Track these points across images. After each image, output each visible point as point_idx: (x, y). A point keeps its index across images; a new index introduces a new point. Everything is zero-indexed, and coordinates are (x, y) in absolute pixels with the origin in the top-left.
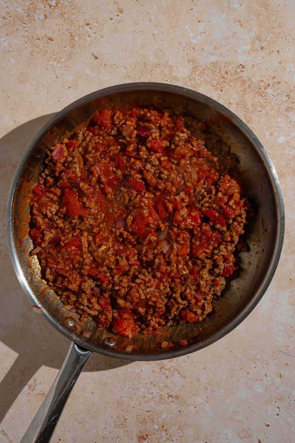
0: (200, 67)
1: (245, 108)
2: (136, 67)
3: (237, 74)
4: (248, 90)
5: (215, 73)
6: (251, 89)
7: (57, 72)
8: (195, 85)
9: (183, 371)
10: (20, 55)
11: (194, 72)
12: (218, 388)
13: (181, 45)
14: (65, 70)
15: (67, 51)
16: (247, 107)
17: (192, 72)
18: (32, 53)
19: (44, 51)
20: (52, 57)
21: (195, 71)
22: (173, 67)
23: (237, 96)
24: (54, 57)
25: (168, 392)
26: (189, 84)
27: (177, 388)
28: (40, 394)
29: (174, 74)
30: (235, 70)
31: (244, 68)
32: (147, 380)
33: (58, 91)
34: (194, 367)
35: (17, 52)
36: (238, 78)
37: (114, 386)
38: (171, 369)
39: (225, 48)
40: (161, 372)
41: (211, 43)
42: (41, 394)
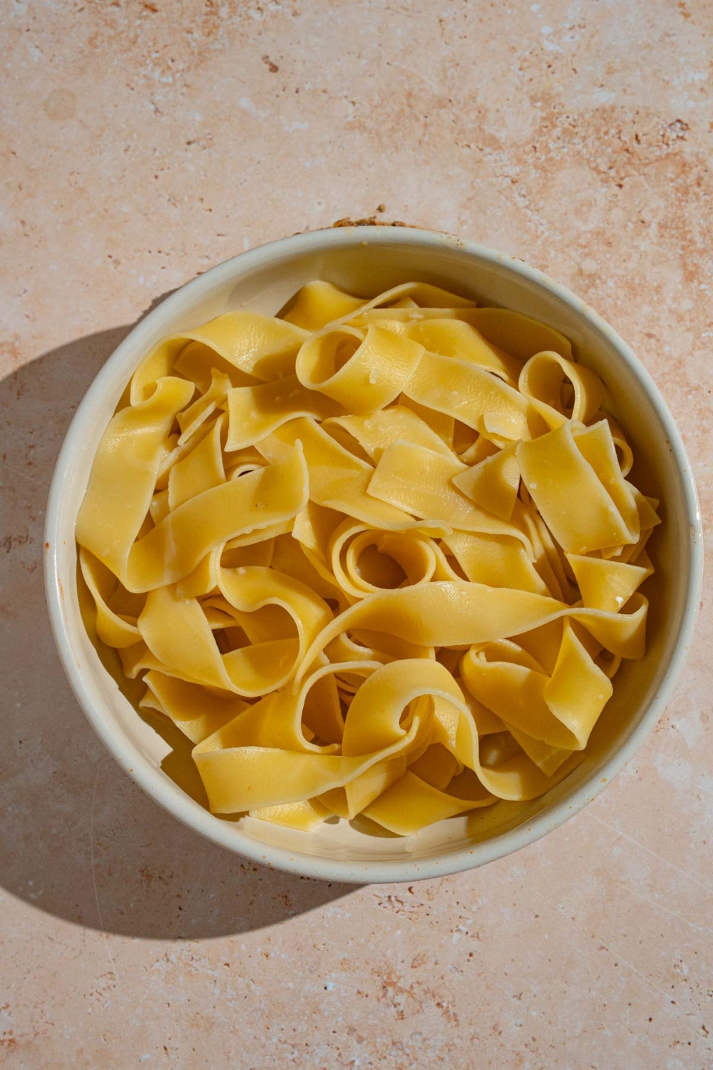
0: (564, 117)
1: (684, 238)
2: (385, 102)
3: (667, 144)
4: (696, 189)
5: (606, 138)
6: (703, 187)
7: (158, 98)
8: (546, 165)
9: (451, 999)
10: (58, 41)
11: (545, 130)
12: (556, 1061)
13: (515, 55)
14: (182, 94)
15: (193, 44)
16: (689, 236)
17: (541, 127)
18: (95, 41)
19: (128, 36)
20: (150, 56)
21: (550, 127)
22: (487, 110)
23: (662, 203)
24: (154, 55)
25: (402, 1064)
26: (531, 161)
27: (430, 1053)
28: (2, 1042)
29: (490, 130)
30: (661, 132)
31: (688, 129)
32: (340, 1019)
33: (155, 150)
34: (488, 987)
35: (53, 33)
36: (668, 155)
37: (234, 1032)
38: (415, 991)
39: (638, 73)
40: (384, 996)
41: (599, 56)
42: (6, 1044)
